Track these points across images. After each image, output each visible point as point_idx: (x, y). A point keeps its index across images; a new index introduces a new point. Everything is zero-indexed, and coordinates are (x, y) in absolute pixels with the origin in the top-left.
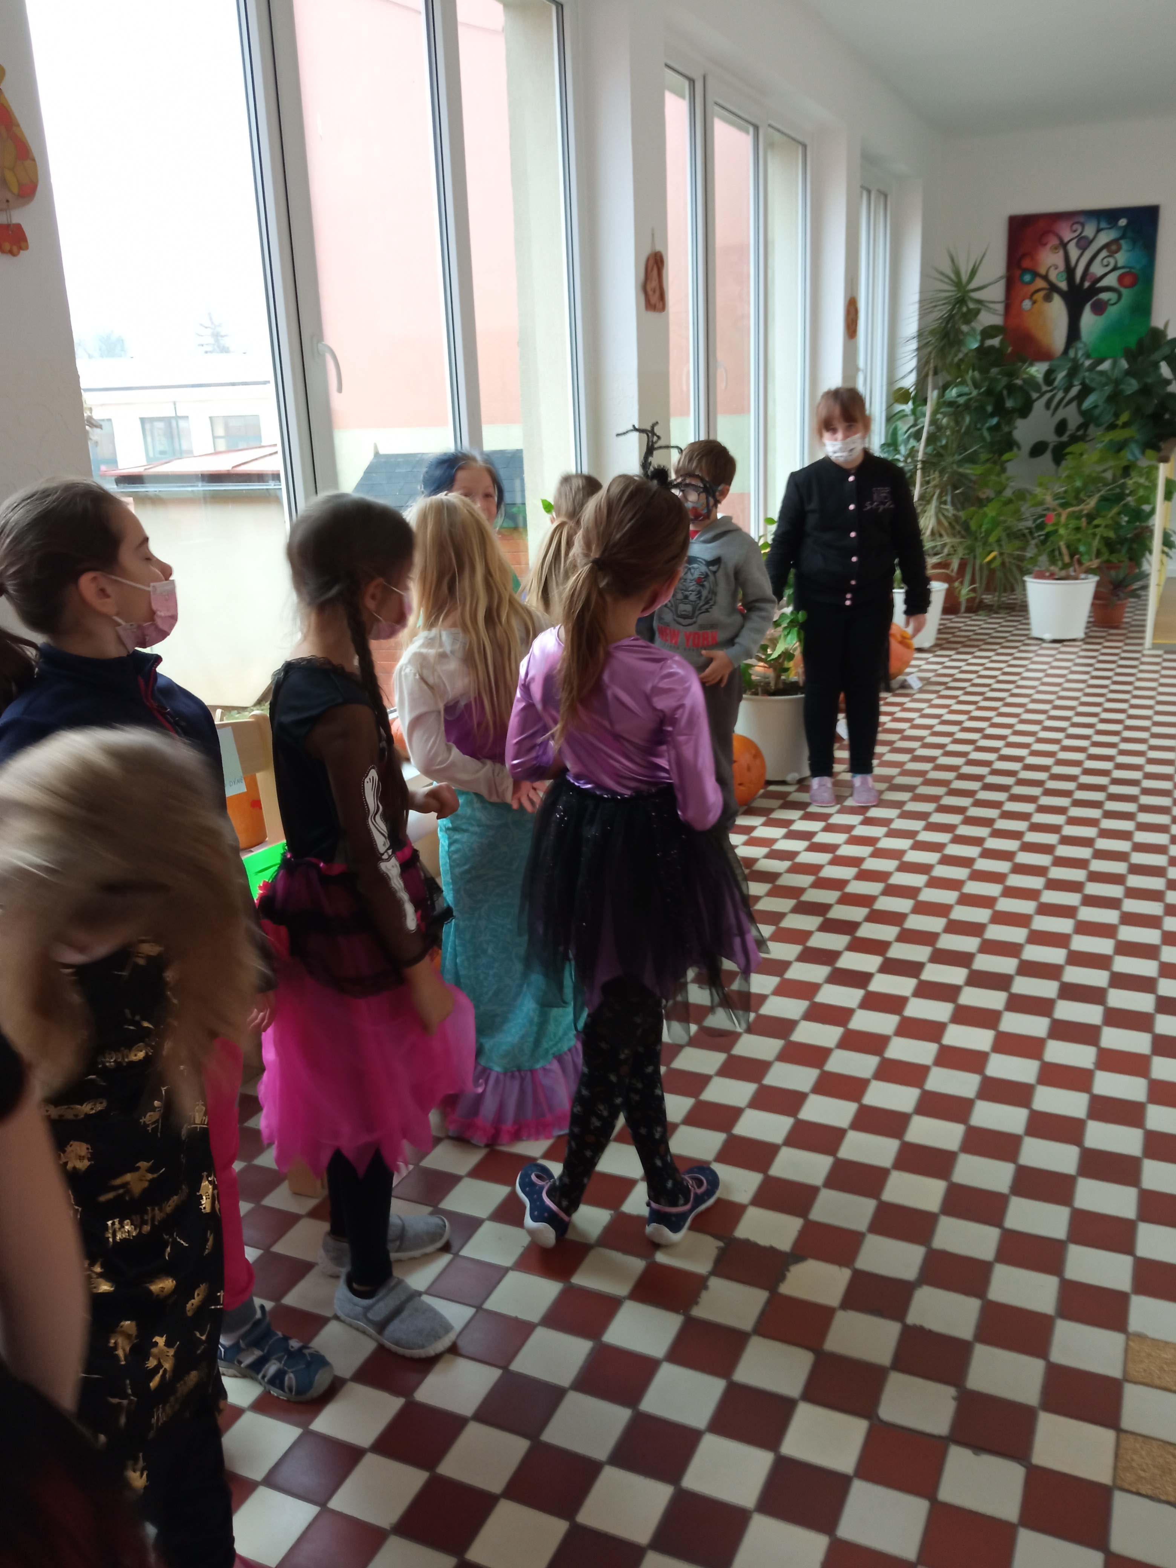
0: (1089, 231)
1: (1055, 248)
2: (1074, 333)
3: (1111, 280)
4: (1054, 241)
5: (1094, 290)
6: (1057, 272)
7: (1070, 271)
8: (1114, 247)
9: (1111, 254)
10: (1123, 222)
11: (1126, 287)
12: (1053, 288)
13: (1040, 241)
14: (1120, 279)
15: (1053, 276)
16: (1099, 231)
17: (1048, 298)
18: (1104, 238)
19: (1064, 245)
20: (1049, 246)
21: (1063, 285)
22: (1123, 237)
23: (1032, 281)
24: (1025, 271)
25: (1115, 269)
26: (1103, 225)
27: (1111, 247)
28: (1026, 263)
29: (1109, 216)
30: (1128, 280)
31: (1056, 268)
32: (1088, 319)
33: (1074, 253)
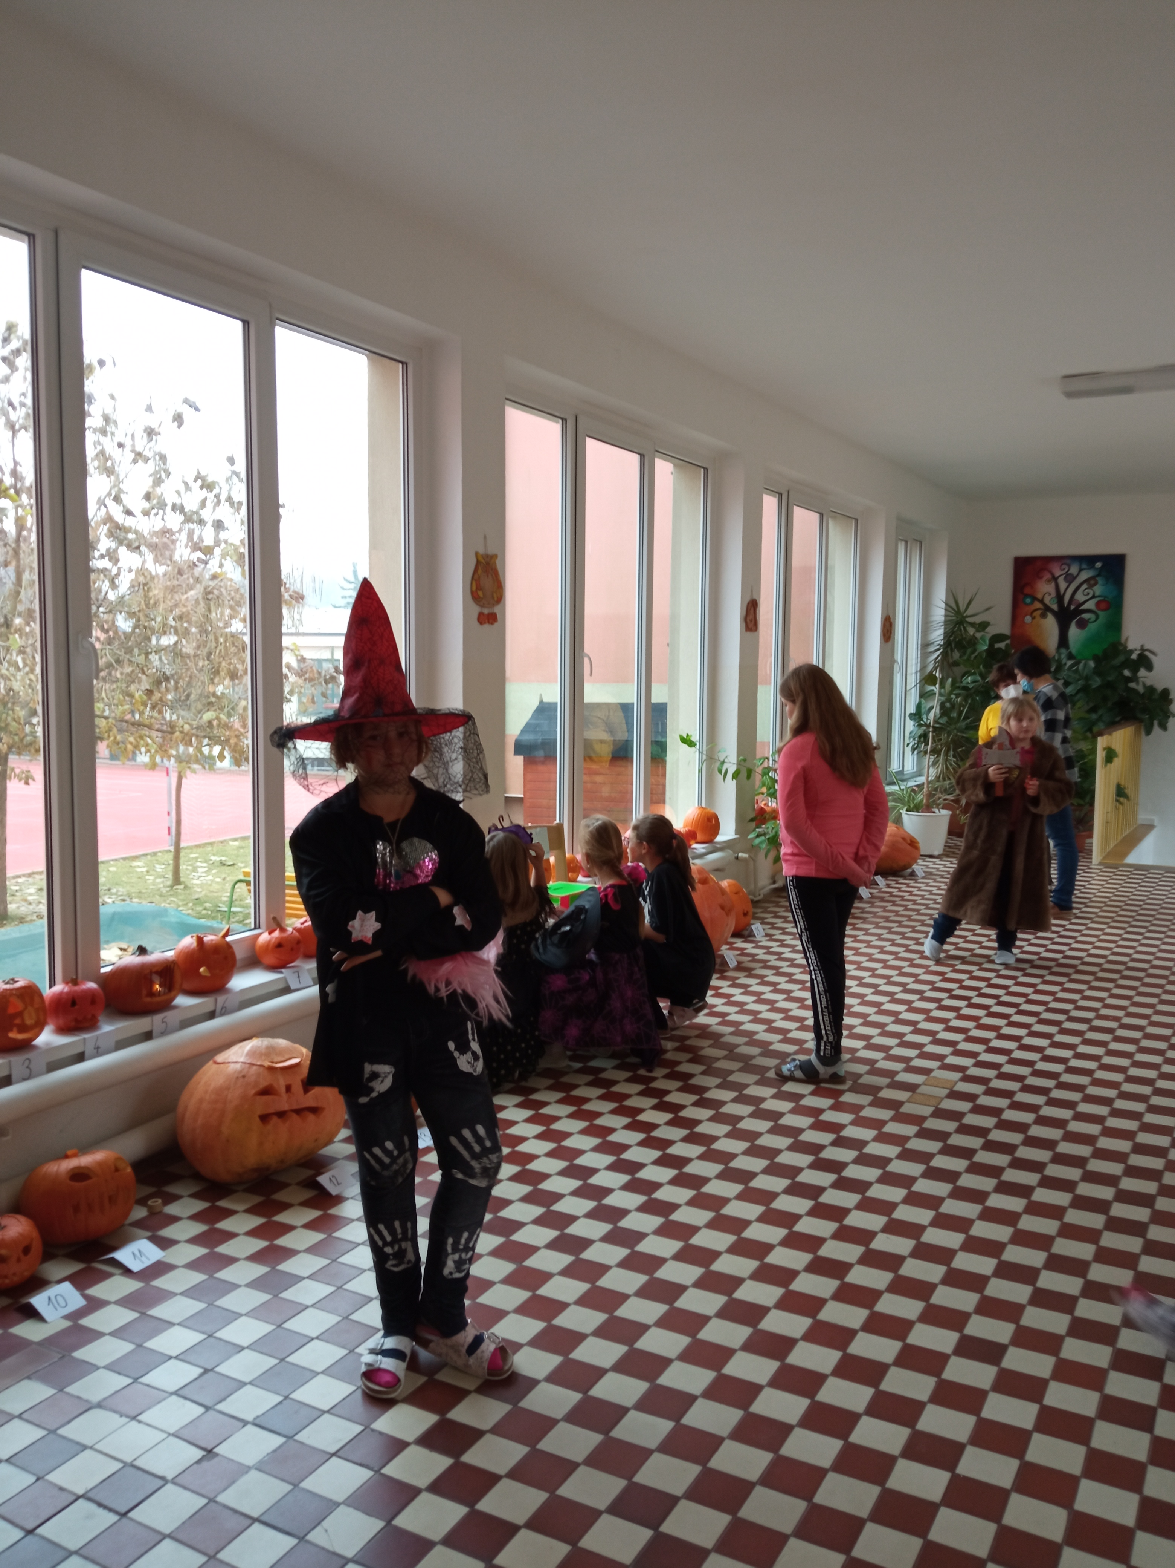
0: (1074, 570)
1: (1049, 581)
2: (1063, 641)
3: (1091, 605)
4: (1048, 576)
5: (1078, 612)
6: (1049, 598)
7: (1060, 597)
8: (1092, 582)
9: (1091, 587)
10: (1099, 565)
11: (1102, 610)
12: (1047, 609)
13: (1038, 575)
14: (1098, 604)
15: (1047, 600)
16: (1081, 570)
17: (1044, 616)
18: (1085, 575)
19: (1055, 579)
20: (1045, 578)
21: (1055, 607)
22: (1099, 575)
23: (1032, 603)
24: (1027, 595)
25: (1093, 597)
26: (1084, 566)
27: (1090, 582)
28: (1027, 590)
29: (1088, 560)
30: (1103, 605)
31: (1050, 594)
32: (1074, 632)
33: (1063, 585)
